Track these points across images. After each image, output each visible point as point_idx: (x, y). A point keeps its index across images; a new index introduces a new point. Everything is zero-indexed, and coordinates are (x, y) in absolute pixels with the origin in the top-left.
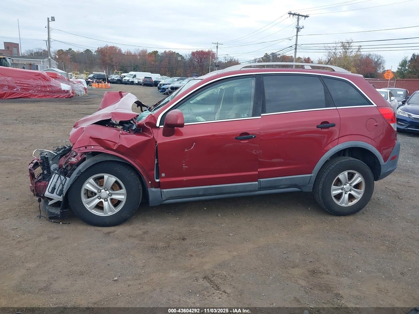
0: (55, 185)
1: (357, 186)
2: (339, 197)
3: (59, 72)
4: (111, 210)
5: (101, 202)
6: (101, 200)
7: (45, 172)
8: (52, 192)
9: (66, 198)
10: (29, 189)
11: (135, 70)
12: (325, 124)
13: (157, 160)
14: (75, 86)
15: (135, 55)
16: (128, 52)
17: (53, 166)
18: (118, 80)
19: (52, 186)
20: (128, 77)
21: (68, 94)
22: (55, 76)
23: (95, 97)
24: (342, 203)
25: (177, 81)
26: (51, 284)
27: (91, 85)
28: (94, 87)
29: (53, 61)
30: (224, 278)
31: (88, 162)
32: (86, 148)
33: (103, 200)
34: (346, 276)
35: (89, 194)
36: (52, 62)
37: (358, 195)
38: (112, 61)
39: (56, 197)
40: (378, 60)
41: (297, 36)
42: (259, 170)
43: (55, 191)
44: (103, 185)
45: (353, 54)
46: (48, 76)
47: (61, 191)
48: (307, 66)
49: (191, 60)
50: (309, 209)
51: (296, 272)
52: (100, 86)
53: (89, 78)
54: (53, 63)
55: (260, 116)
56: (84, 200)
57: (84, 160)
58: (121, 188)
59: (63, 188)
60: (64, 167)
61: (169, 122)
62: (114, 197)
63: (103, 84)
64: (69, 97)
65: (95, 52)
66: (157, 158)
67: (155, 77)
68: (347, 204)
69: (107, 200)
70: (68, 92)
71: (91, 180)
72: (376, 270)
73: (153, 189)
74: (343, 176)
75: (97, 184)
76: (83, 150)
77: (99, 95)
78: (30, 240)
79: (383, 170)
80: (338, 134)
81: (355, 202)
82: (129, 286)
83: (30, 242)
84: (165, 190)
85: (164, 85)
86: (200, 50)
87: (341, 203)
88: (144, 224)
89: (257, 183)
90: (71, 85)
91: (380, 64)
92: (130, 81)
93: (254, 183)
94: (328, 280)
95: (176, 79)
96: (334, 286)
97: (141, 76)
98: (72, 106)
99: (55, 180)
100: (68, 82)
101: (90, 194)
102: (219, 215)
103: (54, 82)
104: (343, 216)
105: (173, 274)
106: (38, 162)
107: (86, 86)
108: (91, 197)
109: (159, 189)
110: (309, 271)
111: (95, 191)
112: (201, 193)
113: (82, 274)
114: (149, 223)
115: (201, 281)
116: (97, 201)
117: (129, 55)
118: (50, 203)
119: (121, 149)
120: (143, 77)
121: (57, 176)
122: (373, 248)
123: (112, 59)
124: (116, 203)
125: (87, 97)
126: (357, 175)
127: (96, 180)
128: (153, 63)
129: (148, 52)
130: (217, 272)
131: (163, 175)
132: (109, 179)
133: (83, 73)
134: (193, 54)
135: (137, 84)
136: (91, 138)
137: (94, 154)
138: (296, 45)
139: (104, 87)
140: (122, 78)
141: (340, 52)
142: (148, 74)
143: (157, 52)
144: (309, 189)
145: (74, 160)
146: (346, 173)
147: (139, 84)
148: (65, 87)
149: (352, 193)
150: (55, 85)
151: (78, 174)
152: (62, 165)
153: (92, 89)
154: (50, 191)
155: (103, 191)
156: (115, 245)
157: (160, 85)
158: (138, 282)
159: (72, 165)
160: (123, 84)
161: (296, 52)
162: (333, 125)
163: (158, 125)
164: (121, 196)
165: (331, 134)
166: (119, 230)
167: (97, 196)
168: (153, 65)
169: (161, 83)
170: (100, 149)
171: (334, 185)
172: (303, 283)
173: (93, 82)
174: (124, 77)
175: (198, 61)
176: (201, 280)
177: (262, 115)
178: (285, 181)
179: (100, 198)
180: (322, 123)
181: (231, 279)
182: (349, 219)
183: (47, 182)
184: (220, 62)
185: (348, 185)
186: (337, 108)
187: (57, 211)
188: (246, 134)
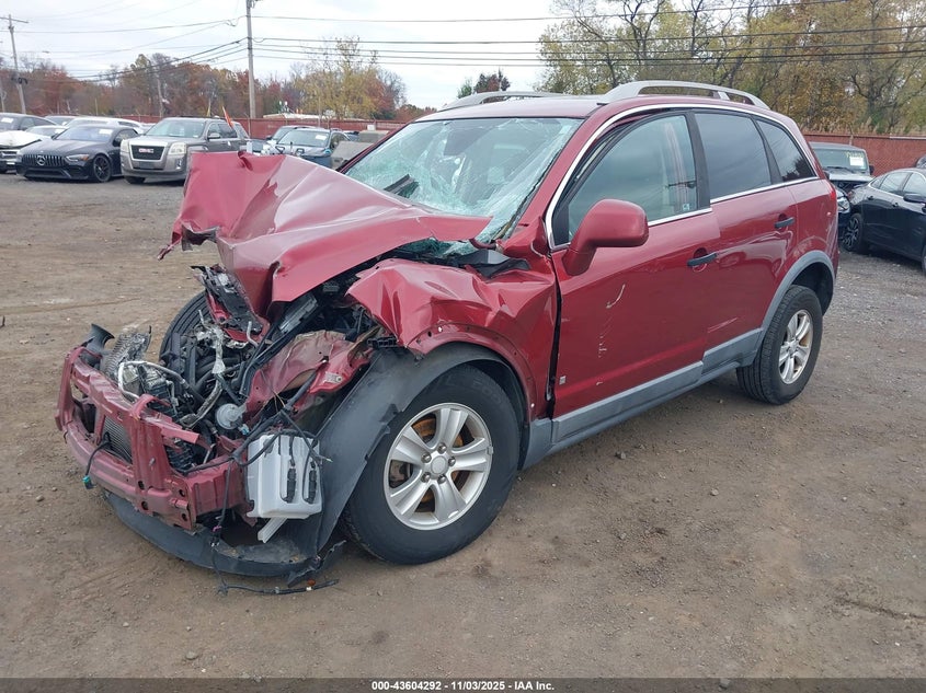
40: (392, 83)
91: (397, 91)
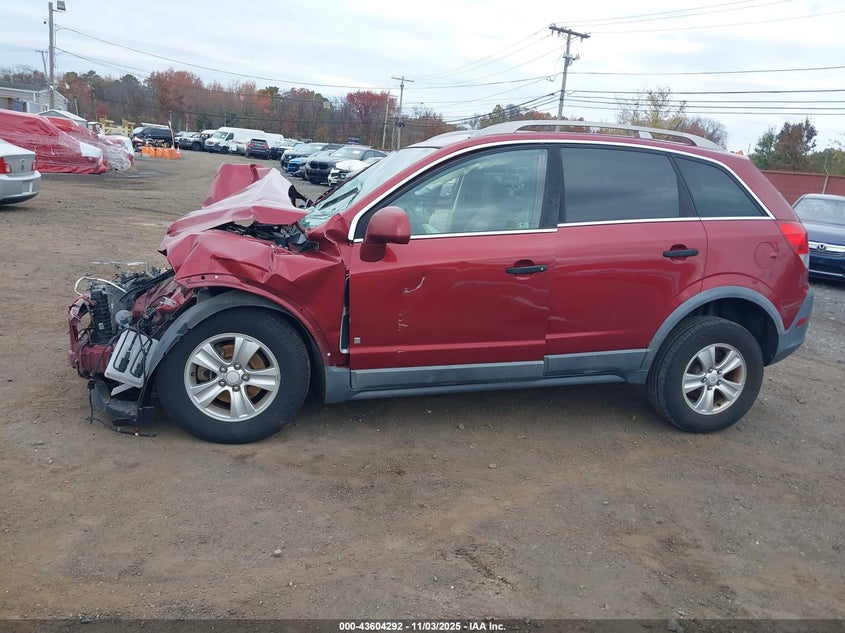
0: (128, 354)
1: (731, 376)
2: (695, 395)
3: (74, 118)
4: (246, 410)
5: (226, 393)
6: (226, 388)
7: (101, 326)
8: (122, 368)
9: (151, 382)
10: (67, 361)
11: (229, 124)
12: (679, 250)
13: (348, 310)
14: (110, 149)
15: (230, 94)
16: (214, 86)
17: (121, 315)
18: (195, 142)
19: (122, 355)
20: (216, 136)
21: (94, 166)
22: (68, 127)
23: (153, 176)
24: (702, 407)
25: (322, 150)
26: (143, 561)
27: (140, 151)
28: (145, 155)
29: (59, 96)
30: (498, 553)
31: (202, 309)
32: (203, 278)
33: (230, 389)
34: (734, 552)
35: (201, 376)
36: (55, 97)
37: (733, 392)
38: (181, 103)
39: (129, 380)
40: (714, 132)
41: (565, 73)
42: (548, 337)
43: (129, 366)
44: (231, 357)
45: (671, 116)
46: (54, 126)
47: (141, 367)
48: (645, 134)
49: (346, 110)
50: (634, 418)
51: (637, 541)
52: (159, 154)
53: (135, 135)
54: (59, 100)
55: (556, 227)
56: (190, 387)
57: (192, 302)
58: (268, 364)
59: (144, 359)
60: (147, 317)
61: (375, 232)
62: (254, 382)
63: (164, 150)
64: (97, 172)
65: (145, 81)
66: (347, 305)
67: (274, 140)
68: (710, 410)
69: (239, 389)
70: (94, 161)
71: (207, 346)
72: (786, 542)
73: (335, 369)
74: (706, 354)
75: (220, 354)
76: (197, 282)
77: (160, 172)
78: (76, 468)
79: (782, 346)
80: (702, 270)
81: (725, 406)
82: (308, 567)
83: (77, 472)
84: (358, 372)
85: (294, 157)
86: (366, 90)
87: (700, 408)
88: (312, 441)
89: (542, 362)
90: (101, 147)
92: (221, 145)
93: (536, 362)
94: (701, 559)
95: (319, 146)
96: (715, 571)
97: (243, 137)
98: (109, 191)
99: (127, 343)
100: (94, 140)
101: (203, 376)
102: (461, 426)
103: (65, 140)
104: (702, 433)
105: (395, 544)
106: (87, 303)
107: (131, 151)
108: (204, 381)
109: (345, 370)
110: (661, 541)
111: (215, 368)
112: (430, 380)
113: (203, 540)
114: (322, 439)
115: (452, 559)
116: (217, 390)
117: (217, 91)
118: (115, 391)
119: (276, 284)
120: (249, 140)
121: (132, 334)
122: (771, 498)
123: (181, 97)
124: (257, 395)
125: (135, 174)
126: (732, 353)
127: (217, 345)
128: (267, 111)
129: (258, 89)
130: (480, 540)
131: (357, 340)
132: (247, 345)
133: (120, 123)
134: (351, 97)
135: (234, 153)
136: (215, 257)
137: (215, 291)
138: (563, 91)
139: (167, 155)
140: (204, 139)
141: (646, 112)
142: (259, 134)
143: (276, 89)
144: (639, 378)
145: (169, 302)
146: (712, 348)
147: (239, 153)
148: (88, 150)
149: (722, 388)
150: (67, 146)
151: (179, 332)
152: (139, 312)
153: (142, 159)
154: (117, 366)
155: (231, 369)
156: (259, 481)
157: (287, 156)
158: (326, 559)
159: (163, 312)
160: (205, 150)
161: (561, 105)
162: (695, 253)
163: (351, 236)
164: (268, 380)
165: (690, 270)
166: (263, 451)
167: (217, 379)
168: (268, 115)
169: (286, 152)
170: (231, 281)
171: (688, 372)
172: (655, 565)
173: (144, 144)
174: (209, 136)
175: (361, 112)
176: (451, 557)
177: (559, 225)
178: (597, 362)
179: (223, 383)
180: (673, 248)
181: (511, 556)
182: (715, 439)
183: (109, 348)
184: (405, 118)
185: (715, 372)
186: (703, 219)
187: (130, 409)
188: (529, 262)
